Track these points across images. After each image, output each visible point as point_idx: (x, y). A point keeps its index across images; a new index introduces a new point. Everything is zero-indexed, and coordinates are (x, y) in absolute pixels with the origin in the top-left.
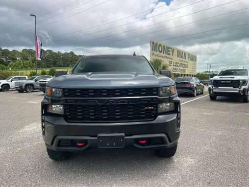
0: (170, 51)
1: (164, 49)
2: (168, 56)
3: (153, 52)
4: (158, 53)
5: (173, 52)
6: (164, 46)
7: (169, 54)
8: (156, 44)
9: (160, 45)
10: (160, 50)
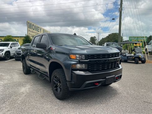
0: (39, 29)
1: (36, 28)
2: (38, 32)
3: (29, 29)
4: (32, 30)
5: (41, 30)
6: (35, 26)
7: (39, 31)
8: (31, 24)
9: (33, 25)
10: (33, 28)
